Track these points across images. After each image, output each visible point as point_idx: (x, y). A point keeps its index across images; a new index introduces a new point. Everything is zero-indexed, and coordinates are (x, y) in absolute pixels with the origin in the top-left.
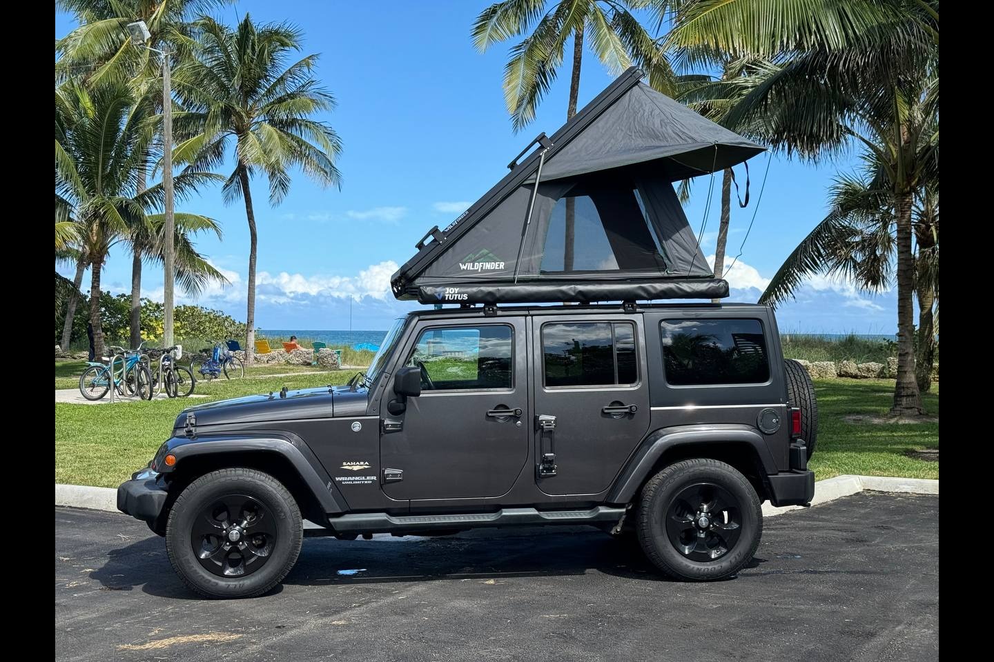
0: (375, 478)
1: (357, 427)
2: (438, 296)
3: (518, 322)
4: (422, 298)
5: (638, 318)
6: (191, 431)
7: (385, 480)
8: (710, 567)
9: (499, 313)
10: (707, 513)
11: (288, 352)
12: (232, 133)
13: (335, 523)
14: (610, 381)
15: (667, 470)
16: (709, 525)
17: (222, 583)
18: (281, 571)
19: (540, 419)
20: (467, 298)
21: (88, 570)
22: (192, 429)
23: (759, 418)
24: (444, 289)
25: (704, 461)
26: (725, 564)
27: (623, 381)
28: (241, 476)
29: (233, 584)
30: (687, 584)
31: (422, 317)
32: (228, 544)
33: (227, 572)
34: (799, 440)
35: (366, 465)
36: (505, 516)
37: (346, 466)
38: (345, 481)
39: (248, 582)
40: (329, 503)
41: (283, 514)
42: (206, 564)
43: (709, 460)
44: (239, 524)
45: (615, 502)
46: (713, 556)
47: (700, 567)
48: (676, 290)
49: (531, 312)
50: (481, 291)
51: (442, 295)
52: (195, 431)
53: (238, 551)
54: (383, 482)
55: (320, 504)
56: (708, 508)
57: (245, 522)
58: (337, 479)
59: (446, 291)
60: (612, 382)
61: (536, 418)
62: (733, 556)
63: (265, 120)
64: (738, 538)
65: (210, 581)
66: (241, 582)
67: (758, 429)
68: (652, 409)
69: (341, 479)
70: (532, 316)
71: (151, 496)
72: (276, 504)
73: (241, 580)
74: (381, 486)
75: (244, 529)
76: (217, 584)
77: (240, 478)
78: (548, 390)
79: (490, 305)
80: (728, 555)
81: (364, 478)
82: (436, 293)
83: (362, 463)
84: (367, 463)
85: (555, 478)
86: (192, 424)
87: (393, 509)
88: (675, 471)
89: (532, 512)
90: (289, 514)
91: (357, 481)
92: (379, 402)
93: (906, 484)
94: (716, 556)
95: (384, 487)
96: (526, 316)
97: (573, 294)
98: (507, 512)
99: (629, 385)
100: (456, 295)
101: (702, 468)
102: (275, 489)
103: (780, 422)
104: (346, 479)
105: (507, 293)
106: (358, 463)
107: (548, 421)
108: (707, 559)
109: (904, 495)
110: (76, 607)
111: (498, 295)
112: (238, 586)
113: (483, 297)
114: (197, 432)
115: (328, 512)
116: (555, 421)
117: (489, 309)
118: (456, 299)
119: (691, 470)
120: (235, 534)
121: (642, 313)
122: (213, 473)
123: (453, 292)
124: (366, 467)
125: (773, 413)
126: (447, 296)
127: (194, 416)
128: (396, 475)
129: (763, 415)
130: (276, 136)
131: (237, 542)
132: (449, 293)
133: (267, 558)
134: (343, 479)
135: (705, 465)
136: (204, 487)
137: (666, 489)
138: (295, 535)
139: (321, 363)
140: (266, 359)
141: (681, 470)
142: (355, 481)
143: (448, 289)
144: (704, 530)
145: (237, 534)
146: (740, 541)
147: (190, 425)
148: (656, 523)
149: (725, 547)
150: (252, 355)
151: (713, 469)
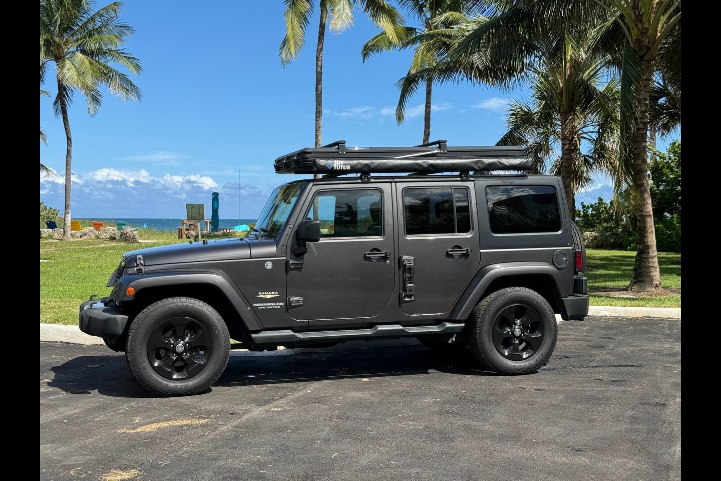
0: (283, 304)
1: (269, 265)
2: (329, 167)
3: (386, 187)
4: (316, 168)
5: (470, 185)
6: (141, 269)
7: (291, 305)
8: (522, 365)
9: (372, 180)
10: (520, 326)
11: (97, 229)
12: (52, 60)
13: (255, 338)
14: (452, 231)
15: (493, 295)
16: (521, 335)
17: (171, 384)
18: (216, 374)
19: (403, 259)
20: (349, 168)
21: (46, 380)
22: (142, 267)
23: (555, 257)
24: (333, 162)
25: (518, 288)
26: (532, 362)
27: (461, 231)
28: (185, 302)
29: (179, 385)
30: (507, 377)
31: (315, 183)
32: (175, 354)
33: (175, 377)
34: (579, 273)
35: (276, 294)
36: (379, 330)
37: (261, 295)
38: (260, 306)
39: (191, 383)
40: (251, 323)
41: (217, 331)
42: (158, 370)
43: (521, 288)
44: (183, 339)
45: (457, 319)
46: (524, 356)
47: (515, 364)
48: (499, 164)
49: (395, 180)
50: (361, 163)
51: (331, 166)
52: (144, 269)
53: (182, 359)
54: (288, 307)
55: (245, 324)
56: (520, 322)
57: (187, 338)
58: (254, 305)
59: (334, 162)
60: (453, 231)
61: (400, 259)
62: (538, 356)
63: (78, 50)
64: (541, 343)
65: (162, 383)
66: (186, 384)
67: (554, 264)
68: (481, 251)
69: (257, 305)
70: (396, 182)
71: (115, 319)
72: (212, 324)
73: (186, 382)
74: (287, 310)
75: (187, 343)
76: (167, 385)
77: (185, 304)
78: (409, 238)
79: (366, 174)
80: (534, 356)
81: (274, 304)
82: (327, 164)
83: (273, 293)
84: (276, 293)
85: (413, 302)
86: (141, 264)
87: (296, 327)
88: (498, 296)
89: (398, 327)
90: (221, 331)
91: (270, 306)
92: (285, 246)
93: (605, 310)
94: (527, 356)
95: (289, 310)
96: (391, 182)
97: (426, 166)
98: (381, 328)
99: (465, 234)
100: (342, 166)
101: (517, 293)
102: (211, 312)
103: (568, 260)
104: (261, 305)
105: (379, 165)
106: (270, 293)
107: (409, 261)
108: (520, 358)
109: (605, 317)
110: (59, 406)
111: (372, 166)
112: (183, 386)
113: (362, 168)
114: (146, 270)
115: (250, 330)
116: (414, 260)
117: (365, 177)
118: (341, 169)
119: (510, 295)
120: (180, 347)
121: (473, 181)
122: (163, 301)
123: (339, 164)
124: (276, 296)
125: (563, 253)
126: (335, 166)
127: (142, 258)
128: (298, 301)
129: (557, 255)
130: (87, 62)
131: (182, 353)
132: (337, 165)
133: (205, 365)
134: (259, 305)
135: (519, 291)
136: (157, 311)
137: (493, 309)
138: (226, 347)
139: (125, 237)
140: (79, 235)
141: (503, 294)
142: (268, 306)
143: (335, 161)
144: (517, 338)
145: (181, 347)
146: (543, 345)
147: (140, 265)
148: (486, 333)
149: (532, 349)
150: (69, 232)
151: (525, 293)
